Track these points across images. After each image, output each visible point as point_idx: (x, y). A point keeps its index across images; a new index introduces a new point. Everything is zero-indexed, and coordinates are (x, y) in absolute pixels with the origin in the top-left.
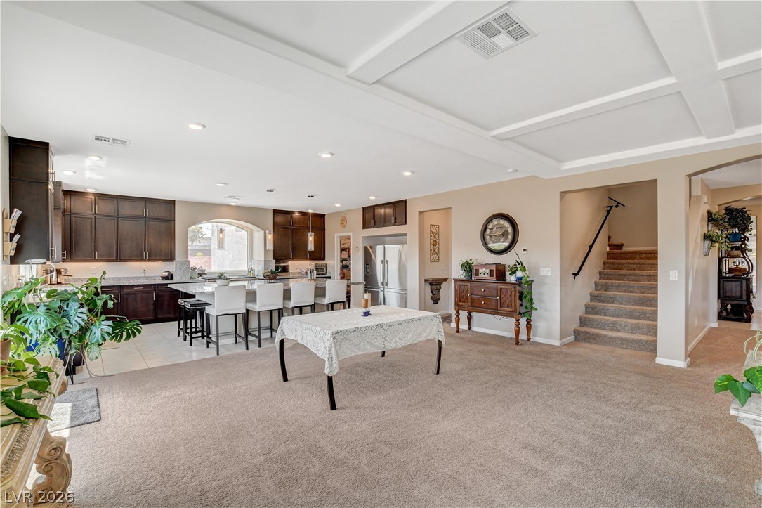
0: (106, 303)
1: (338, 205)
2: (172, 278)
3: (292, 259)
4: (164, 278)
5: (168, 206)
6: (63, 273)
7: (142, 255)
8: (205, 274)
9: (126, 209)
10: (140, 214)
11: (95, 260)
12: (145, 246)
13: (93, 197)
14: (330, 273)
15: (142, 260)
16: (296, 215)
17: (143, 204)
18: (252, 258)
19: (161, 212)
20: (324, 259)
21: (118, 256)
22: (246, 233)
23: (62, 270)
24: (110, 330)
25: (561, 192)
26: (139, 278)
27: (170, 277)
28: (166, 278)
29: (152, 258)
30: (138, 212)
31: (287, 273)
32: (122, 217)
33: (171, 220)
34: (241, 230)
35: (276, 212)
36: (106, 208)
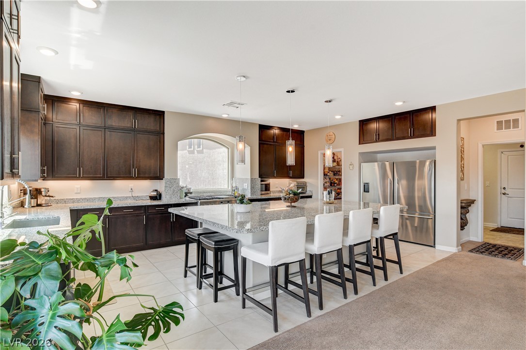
1: (338, 117)
2: (160, 199)
3: (275, 177)
4: (152, 199)
5: (158, 118)
6: (43, 193)
7: (130, 172)
8: (191, 193)
9: (114, 120)
10: (129, 125)
11: (80, 178)
12: (133, 162)
13: (78, 105)
14: (311, 191)
15: (130, 178)
17: (131, 114)
18: (233, 177)
19: (150, 125)
20: (304, 177)
21: (105, 173)
22: (226, 150)
23: (43, 190)
26: (127, 198)
27: (159, 197)
28: (154, 199)
29: (141, 176)
30: (126, 124)
31: (268, 192)
32: (109, 128)
33: (161, 133)
34: (222, 146)
35: (262, 127)
36: (92, 118)
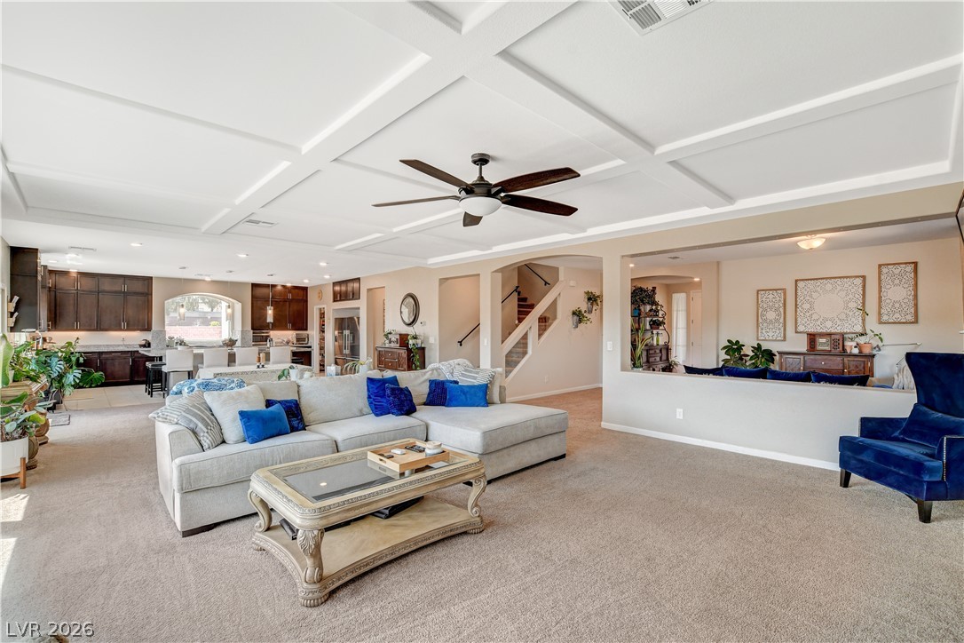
0: (78, 359)
2: (149, 347)
3: (272, 329)
4: (141, 346)
5: (146, 282)
7: (120, 325)
9: (106, 286)
10: (119, 289)
11: (77, 330)
12: (123, 317)
13: (75, 276)
14: (311, 342)
15: (120, 330)
16: (279, 288)
17: (122, 280)
19: (138, 287)
20: (306, 329)
21: (98, 325)
23: (47, 338)
24: (79, 376)
25: (440, 279)
26: (119, 345)
27: (148, 345)
28: (144, 346)
29: (130, 328)
30: (117, 288)
32: (102, 292)
33: (149, 294)
35: (254, 286)
36: (88, 284)
